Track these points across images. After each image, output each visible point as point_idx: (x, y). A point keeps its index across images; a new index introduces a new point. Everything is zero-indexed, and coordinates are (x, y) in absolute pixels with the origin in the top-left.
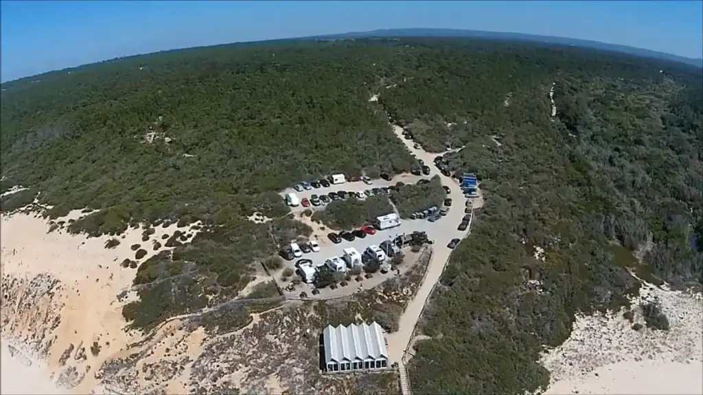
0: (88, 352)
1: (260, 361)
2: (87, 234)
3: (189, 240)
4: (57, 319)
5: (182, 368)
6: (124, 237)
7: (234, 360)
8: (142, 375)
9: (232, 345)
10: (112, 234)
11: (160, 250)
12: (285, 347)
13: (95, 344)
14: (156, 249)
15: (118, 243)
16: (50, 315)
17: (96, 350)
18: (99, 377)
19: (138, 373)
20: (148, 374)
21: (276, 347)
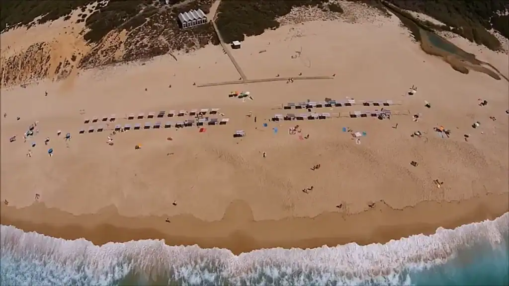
0: (70, 61)
1: (153, 33)
2: (51, 21)
3: (106, 5)
4: (49, 57)
5: (120, 46)
6: (72, 14)
7: (142, 36)
8: (101, 56)
9: (140, 31)
10: (65, 15)
11: (93, 12)
12: (163, 26)
13: (73, 56)
14: (91, 12)
15: (70, 17)
16: (43, 58)
17: (74, 58)
18: (80, 67)
19: (99, 56)
20: (104, 54)
21: (159, 27)
